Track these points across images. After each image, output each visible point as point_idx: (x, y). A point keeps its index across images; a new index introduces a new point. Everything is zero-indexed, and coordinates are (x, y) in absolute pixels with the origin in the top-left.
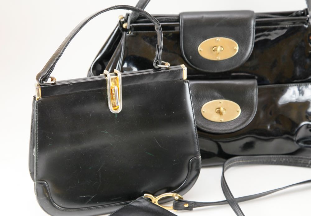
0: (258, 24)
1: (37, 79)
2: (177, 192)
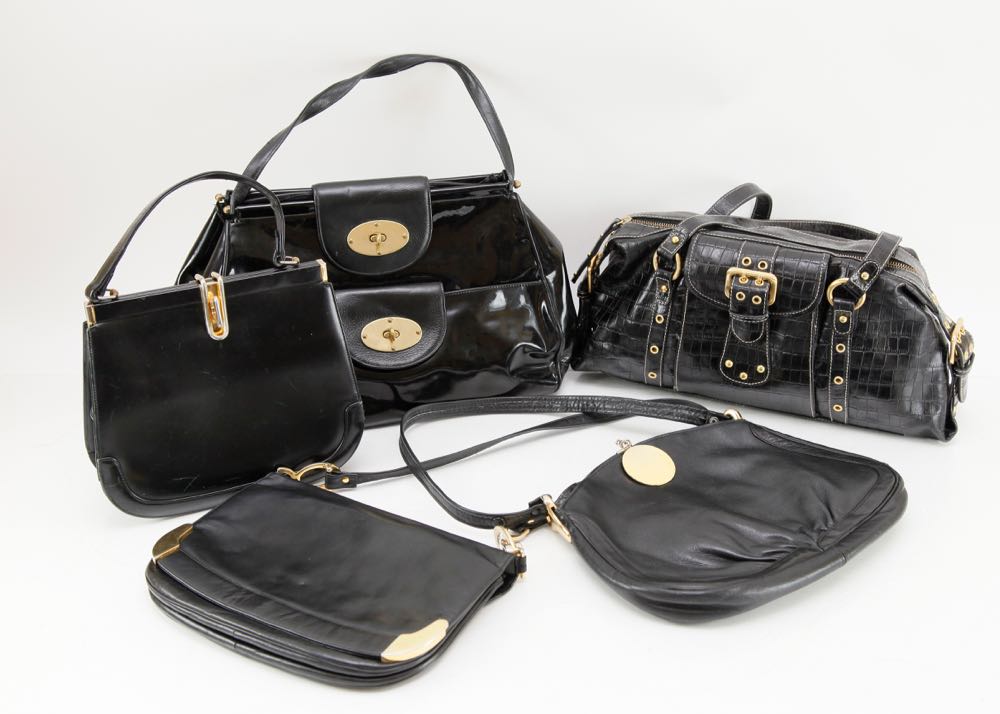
0: (434, 197)
1: (87, 293)
2: (332, 462)
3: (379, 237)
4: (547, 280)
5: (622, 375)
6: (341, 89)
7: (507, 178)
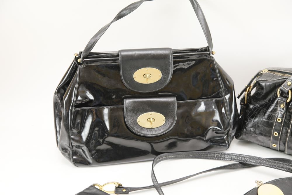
3: (148, 75)
4: (225, 98)
5: (259, 143)
6: (134, 6)
7: (209, 50)
